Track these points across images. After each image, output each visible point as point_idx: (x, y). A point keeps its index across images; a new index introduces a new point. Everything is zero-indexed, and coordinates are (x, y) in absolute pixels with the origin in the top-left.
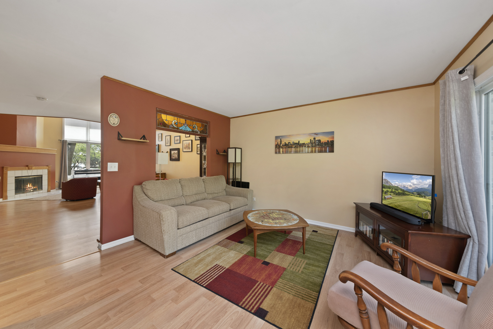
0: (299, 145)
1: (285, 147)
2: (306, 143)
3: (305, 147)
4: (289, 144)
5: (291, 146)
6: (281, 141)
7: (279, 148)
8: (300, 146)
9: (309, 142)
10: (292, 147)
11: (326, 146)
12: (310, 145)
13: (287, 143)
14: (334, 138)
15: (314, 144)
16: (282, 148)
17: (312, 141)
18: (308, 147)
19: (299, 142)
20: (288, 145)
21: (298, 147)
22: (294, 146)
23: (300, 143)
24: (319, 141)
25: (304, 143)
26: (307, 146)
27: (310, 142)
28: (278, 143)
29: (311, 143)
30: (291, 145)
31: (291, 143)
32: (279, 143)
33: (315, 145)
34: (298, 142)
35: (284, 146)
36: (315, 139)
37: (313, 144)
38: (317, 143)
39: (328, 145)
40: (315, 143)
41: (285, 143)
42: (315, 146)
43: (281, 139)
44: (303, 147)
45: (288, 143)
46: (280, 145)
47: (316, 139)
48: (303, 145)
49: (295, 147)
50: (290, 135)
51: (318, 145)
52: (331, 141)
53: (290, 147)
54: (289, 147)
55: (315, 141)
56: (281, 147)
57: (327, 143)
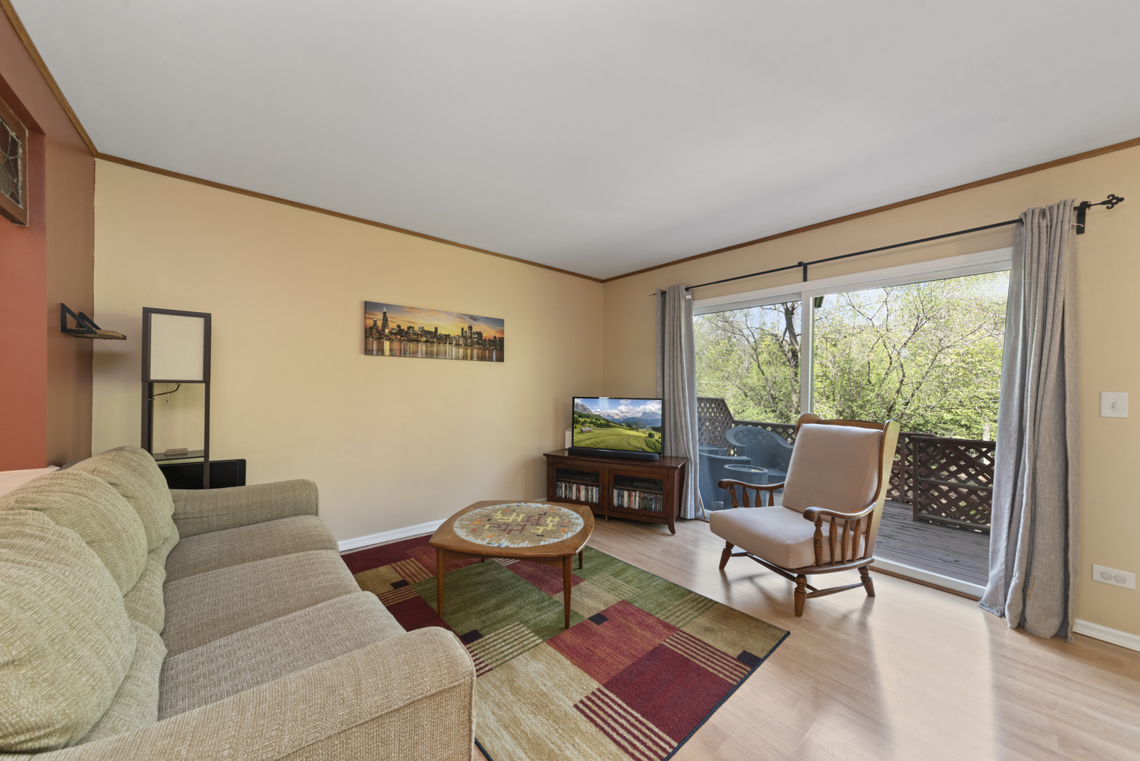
0: (434, 337)
1: (399, 337)
2: (452, 335)
3: (451, 344)
4: (411, 331)
5: (415, 337)
6: (385, 320)
7: (381, 338)
8: (438, 339)
9: (460, 334)
10: (418, 341)
11: (492, 348)
12: (461, 342)
13: (404, 327)
14: (503, 334)
15: (469, 341)
16: (390, 340)
17: (466, 332)
18: (456, 344)
19: (436, 329)
20: (407, 333)
21: (434, 342)
22: (424, 339)
23: (439, 333)
24: (480, 334)
25: (449, 335)
26: (454, 343)
27: (462, 334)
28: (375, 324)
29: (464, 337)
30: (415, 334)
31: (416, 329)
32: (380, 324)
33: (472, 342)
34: (433, 330)
35: (395, 334)
36: (470, 328)
37: (467, 340)
38: (475, 340)
39: (495, 346)
40: (471, 337)
41: (399, 326)
42: (471, 346)
43: (385, 313)
44: (446, 343)
45: (406, 329)
46: (383, 330)
47: (473, 330)
48: (446, 339)
49: (426, 341)
50: (411, 308)
51: (478, 344)
52: (500, 338)
53: (413, 340)
54: (410, 341)
55: (471, 333)
56: (386, 336)
57: (493, 341)
